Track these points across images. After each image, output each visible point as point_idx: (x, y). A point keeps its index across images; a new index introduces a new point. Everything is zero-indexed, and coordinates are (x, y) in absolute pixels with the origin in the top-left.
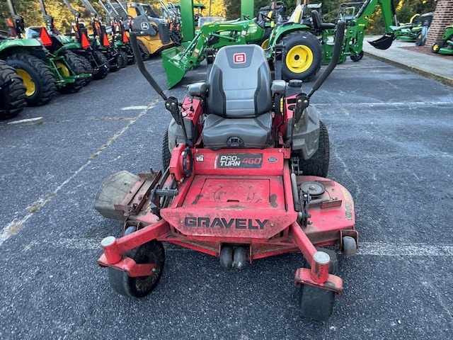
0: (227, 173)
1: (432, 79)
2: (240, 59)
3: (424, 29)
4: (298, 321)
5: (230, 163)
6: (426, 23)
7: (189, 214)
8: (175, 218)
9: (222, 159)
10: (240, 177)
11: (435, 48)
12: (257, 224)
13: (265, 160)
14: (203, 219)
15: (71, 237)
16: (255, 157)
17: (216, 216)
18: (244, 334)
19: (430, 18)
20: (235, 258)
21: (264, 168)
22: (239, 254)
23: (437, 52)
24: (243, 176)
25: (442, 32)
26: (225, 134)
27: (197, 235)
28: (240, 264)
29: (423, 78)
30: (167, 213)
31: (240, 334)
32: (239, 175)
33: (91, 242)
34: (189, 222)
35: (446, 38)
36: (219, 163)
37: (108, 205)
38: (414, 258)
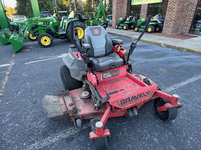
0: (107, 81)
1: (123, 37)
2: (96, 32)
3: (110, 20)
4: (164, 125)
5: (107, 76)
6: (110, 18)
7: (121, 99)
8: (116, 103)
9: (104, 75)
10: (113, 81)
11: (116, 27)
12: (146, 94)
13: (120, 72)
14: (127, 99)
15: (34, 142)
16: (116, 71)
17: (132, 96)
18: (154, 138)
19: (111, 17)
20: (134, 112)
21: (120, 75)
22: (135, 110)
23: (117, 28)
24: (113, 80)
25: (117, 22)
26: (109, 63)
27: (127, 106)
28: (137, 114)
29: (120, 37)
30: (112, 102)
31: (153, 139)
32: (111, 80)
33: (50, 139)
34: (122, 103)
35: (119, 23)
36: (103, 77)
37: (56, 114)
38: (171, 92)
